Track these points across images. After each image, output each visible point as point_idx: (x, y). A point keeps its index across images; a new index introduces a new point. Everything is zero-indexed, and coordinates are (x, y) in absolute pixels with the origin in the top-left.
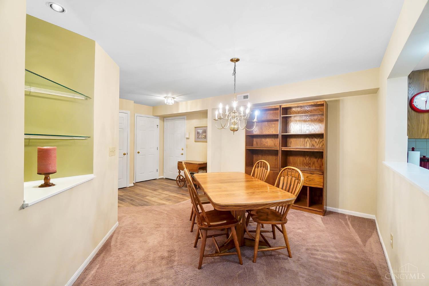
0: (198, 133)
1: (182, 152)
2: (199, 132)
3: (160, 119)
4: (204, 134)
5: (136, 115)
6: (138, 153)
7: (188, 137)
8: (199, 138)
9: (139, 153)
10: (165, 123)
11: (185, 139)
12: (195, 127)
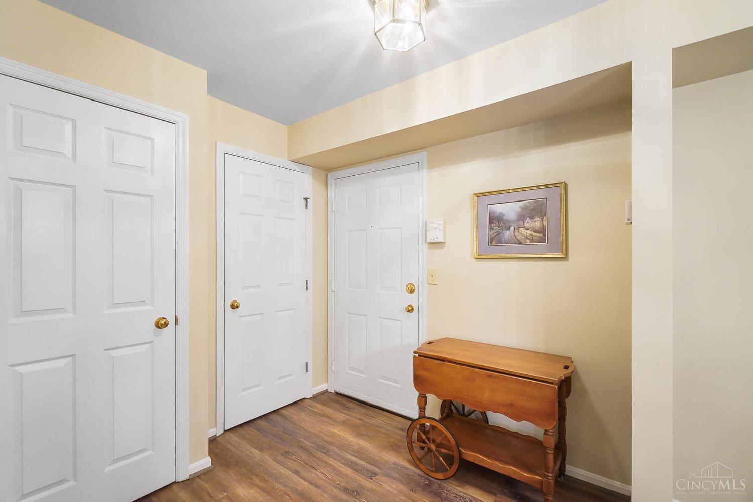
0: (495, 219)
1: (412, 300)
2: (501, 215)
3: (314, 177)
4: (537, 223)
5: (222, 147)
6: (235, 306)
7: (440, 240)
8: (500, 242)
9: (238, 307)
10: (331, 190)
11: (424, 247)
12: (479, 195)
